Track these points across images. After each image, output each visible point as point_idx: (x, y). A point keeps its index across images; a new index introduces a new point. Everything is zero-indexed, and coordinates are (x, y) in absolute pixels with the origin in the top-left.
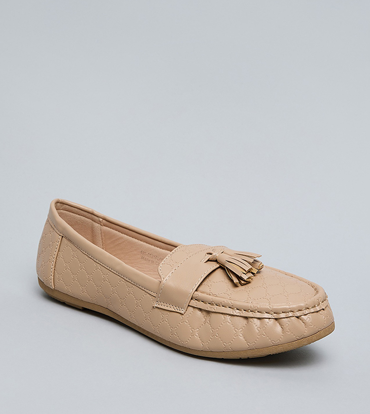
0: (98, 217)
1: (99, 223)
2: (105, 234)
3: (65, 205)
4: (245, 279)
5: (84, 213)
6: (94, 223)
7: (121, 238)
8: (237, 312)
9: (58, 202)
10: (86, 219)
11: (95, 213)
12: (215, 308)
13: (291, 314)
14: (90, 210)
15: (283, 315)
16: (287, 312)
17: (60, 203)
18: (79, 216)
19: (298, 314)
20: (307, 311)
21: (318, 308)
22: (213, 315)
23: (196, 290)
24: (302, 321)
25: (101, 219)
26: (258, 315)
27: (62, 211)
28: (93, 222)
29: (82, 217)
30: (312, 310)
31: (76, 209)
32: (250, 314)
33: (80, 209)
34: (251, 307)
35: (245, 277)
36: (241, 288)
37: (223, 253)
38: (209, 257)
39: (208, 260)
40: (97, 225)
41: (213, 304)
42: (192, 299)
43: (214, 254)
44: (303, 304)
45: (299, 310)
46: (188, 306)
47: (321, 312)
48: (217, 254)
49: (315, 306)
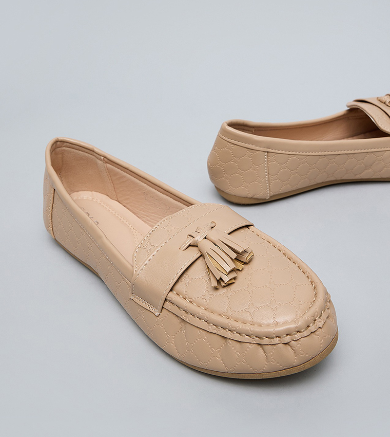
0: (99, 155)
1: (101, 160)
2: (109, 171)
3: (66, 143)
4: (226, 282)
5: (84, 149)
6: (98, 160)
7: (124, 177)
8: (211, 328)
9: (58, 141)
10: (89, 155)
11: (96, 150)
12: (189, 318)
13: (277, 340)
14: (90, 147)
15: (266, 341)
16: (271, 338)
17: (61, 141)
18: (82, 152)
19: (287, 339)
20: (298, 336)
21: (312, 328)
22: (188, 325)
23: (171, 290)
24: (291, 347)
25: (102, 158)
26: (237, 337)
27: (64, 148)
28: (96, 159)
29: (85, 153)
30: (306, 333)
31: (78, 147)
32: (228, 334)
33: (81, 146)
34: (228, 326)
35: (226, 279)
36: (222, 291)
37: (205, 238)
38: (190, 241)
39: (190, 245)
40: (100, 162)
41: (187, 313)
42: (166, 300)
43: (196, 239)
44: (293, 326)
45: (287, 335)
46: (163, 307)
47: (316, 333)
48: (199, 238)
49: (308, 327)
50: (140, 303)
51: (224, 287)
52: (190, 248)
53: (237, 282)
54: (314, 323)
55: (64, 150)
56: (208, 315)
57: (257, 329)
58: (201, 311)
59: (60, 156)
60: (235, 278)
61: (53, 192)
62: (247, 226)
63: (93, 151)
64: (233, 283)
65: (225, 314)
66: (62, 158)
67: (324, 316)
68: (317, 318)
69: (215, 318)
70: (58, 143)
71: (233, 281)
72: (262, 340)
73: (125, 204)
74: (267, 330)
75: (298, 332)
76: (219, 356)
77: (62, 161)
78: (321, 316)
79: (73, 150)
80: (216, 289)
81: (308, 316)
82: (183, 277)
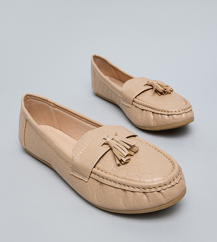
0: (50, 103)
1: (51, 106)
2: (56, 112)
3: (32, 97)
4: (124, 161)
5: (42, 100)
6: (50, 106)
7: (64, 115)
8: (117, 186)
10: (45, 103)
11: (49, 100)
12: (105, 181)
13: (153, 190)
14: (46, 99)
15: (148, 190)
16: (151, 189)
17: (29, 96)
18: (41, 102)
19: (159, 189)
20: (165, 187)
21: (173, 183)
22: (104, 185)
23: (94, 167)
24: (161, 193)
25: (52, 104)
26: (132, 189)
27: (31, 99)
28: (49, 105)
29: (42, 102)
30: (169, 186)
31: (39, 99)
32: (127, 188)
33: (40, 98)
34: (127, 183)
35: (124, 160)
36: (122, 167)
37: (112, 139)
38: (104, 141)
39: (104, 144)
40: (51, 107)
41: (104, 178)
42: (91, 172)
43: (107, 140)
44: (162, 182)
45: (159, 187)
46: (90, 177)
47: (175, 186)
48: (109, 140)
49: (171, 182)
50: (77, 176)
51: (123, 164)
52: (104, 145)
53: (130, 162)
54: (174, 181)
55: (31, 100)
56: (115, 178)
57: (143, 184)
58: (111, 177)
59: (29, 104)
60: (129, 160)
61: (25, 122)
62: (134, 136)
63: (47, 101)
64: (128, 162)
65: (125, 178)
66: (30, 105)
67: (179, 177)
68: (175, 179)
69: (119, 180)
70: (28, 96)
71: (128, 161)
72: (145, 190)
73: (64, 131)
74: (148, 184)
75: (165, 185)
76: (122, 201)
77: (30, 107)
78: (177, 177)
79: (36, 101)
80: (119, 165)
81: (170, 177)
82: (101, 160)
